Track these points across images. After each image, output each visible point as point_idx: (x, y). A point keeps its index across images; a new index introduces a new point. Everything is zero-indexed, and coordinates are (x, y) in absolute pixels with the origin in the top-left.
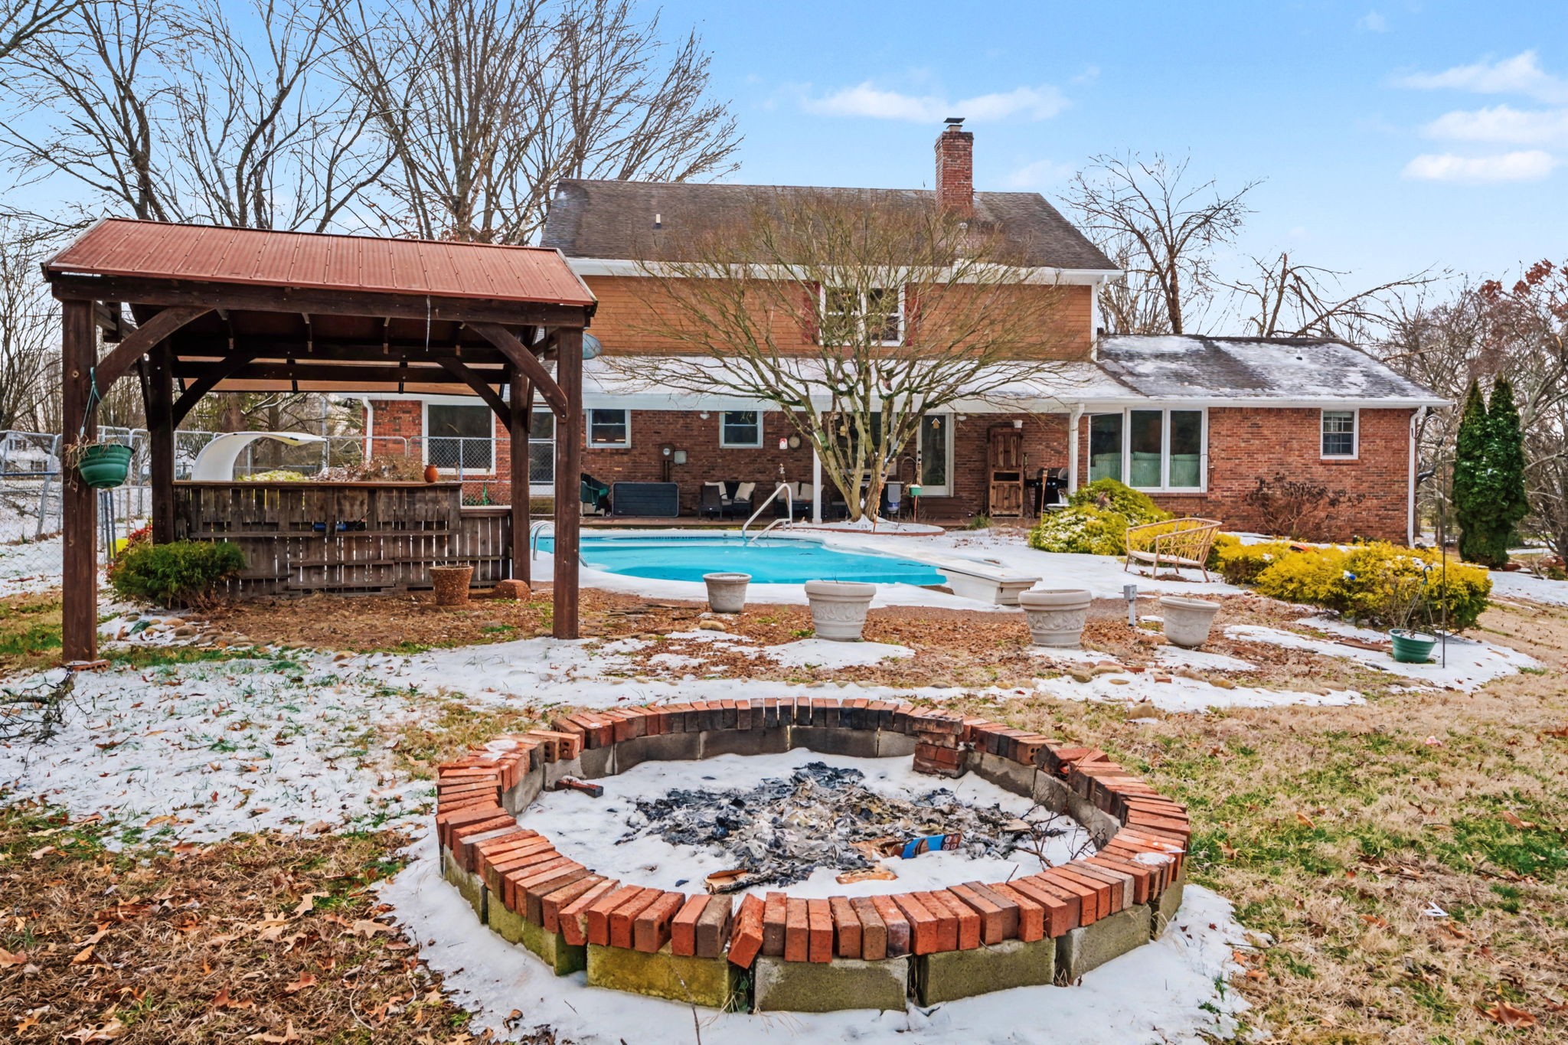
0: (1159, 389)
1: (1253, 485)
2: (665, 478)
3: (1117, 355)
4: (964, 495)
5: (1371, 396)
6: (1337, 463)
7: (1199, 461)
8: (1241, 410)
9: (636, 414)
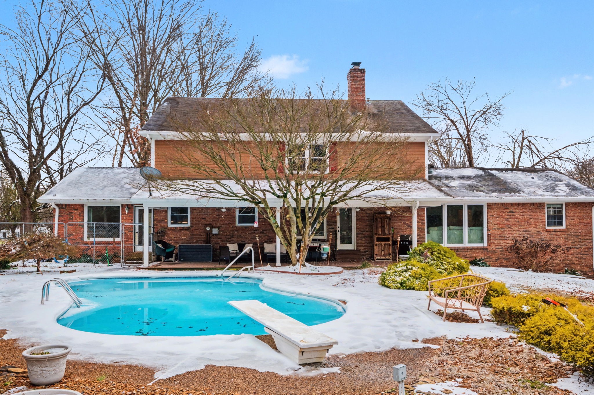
0: (461, 194)
1: (511, 243)
2: (208, 241)
3: (440, 178)
4: (361, 248)
5: (571, 196)
6: (555, 231)
7: (482, 230)
8: (503, 204)
9: (193, 209)
